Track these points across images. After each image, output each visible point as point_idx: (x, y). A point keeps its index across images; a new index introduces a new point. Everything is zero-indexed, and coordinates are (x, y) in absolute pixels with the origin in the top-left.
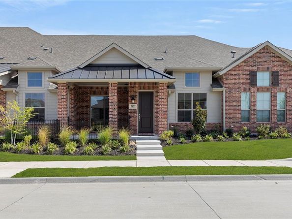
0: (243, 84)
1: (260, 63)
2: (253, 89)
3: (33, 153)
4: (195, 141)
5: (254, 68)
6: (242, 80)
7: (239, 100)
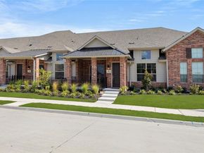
0: (181, 57)
1: (194, 43)
2: (189, 60)
3: (46, 95)
4: (141, 94)
5: (190, 46)
6: (180, 55)
7: (178, 68)
